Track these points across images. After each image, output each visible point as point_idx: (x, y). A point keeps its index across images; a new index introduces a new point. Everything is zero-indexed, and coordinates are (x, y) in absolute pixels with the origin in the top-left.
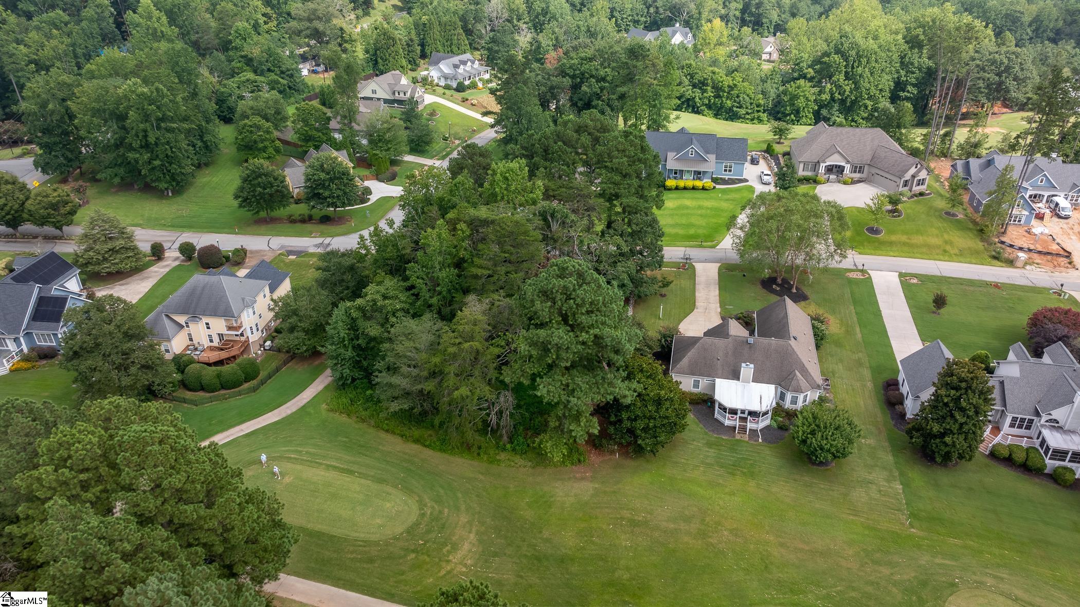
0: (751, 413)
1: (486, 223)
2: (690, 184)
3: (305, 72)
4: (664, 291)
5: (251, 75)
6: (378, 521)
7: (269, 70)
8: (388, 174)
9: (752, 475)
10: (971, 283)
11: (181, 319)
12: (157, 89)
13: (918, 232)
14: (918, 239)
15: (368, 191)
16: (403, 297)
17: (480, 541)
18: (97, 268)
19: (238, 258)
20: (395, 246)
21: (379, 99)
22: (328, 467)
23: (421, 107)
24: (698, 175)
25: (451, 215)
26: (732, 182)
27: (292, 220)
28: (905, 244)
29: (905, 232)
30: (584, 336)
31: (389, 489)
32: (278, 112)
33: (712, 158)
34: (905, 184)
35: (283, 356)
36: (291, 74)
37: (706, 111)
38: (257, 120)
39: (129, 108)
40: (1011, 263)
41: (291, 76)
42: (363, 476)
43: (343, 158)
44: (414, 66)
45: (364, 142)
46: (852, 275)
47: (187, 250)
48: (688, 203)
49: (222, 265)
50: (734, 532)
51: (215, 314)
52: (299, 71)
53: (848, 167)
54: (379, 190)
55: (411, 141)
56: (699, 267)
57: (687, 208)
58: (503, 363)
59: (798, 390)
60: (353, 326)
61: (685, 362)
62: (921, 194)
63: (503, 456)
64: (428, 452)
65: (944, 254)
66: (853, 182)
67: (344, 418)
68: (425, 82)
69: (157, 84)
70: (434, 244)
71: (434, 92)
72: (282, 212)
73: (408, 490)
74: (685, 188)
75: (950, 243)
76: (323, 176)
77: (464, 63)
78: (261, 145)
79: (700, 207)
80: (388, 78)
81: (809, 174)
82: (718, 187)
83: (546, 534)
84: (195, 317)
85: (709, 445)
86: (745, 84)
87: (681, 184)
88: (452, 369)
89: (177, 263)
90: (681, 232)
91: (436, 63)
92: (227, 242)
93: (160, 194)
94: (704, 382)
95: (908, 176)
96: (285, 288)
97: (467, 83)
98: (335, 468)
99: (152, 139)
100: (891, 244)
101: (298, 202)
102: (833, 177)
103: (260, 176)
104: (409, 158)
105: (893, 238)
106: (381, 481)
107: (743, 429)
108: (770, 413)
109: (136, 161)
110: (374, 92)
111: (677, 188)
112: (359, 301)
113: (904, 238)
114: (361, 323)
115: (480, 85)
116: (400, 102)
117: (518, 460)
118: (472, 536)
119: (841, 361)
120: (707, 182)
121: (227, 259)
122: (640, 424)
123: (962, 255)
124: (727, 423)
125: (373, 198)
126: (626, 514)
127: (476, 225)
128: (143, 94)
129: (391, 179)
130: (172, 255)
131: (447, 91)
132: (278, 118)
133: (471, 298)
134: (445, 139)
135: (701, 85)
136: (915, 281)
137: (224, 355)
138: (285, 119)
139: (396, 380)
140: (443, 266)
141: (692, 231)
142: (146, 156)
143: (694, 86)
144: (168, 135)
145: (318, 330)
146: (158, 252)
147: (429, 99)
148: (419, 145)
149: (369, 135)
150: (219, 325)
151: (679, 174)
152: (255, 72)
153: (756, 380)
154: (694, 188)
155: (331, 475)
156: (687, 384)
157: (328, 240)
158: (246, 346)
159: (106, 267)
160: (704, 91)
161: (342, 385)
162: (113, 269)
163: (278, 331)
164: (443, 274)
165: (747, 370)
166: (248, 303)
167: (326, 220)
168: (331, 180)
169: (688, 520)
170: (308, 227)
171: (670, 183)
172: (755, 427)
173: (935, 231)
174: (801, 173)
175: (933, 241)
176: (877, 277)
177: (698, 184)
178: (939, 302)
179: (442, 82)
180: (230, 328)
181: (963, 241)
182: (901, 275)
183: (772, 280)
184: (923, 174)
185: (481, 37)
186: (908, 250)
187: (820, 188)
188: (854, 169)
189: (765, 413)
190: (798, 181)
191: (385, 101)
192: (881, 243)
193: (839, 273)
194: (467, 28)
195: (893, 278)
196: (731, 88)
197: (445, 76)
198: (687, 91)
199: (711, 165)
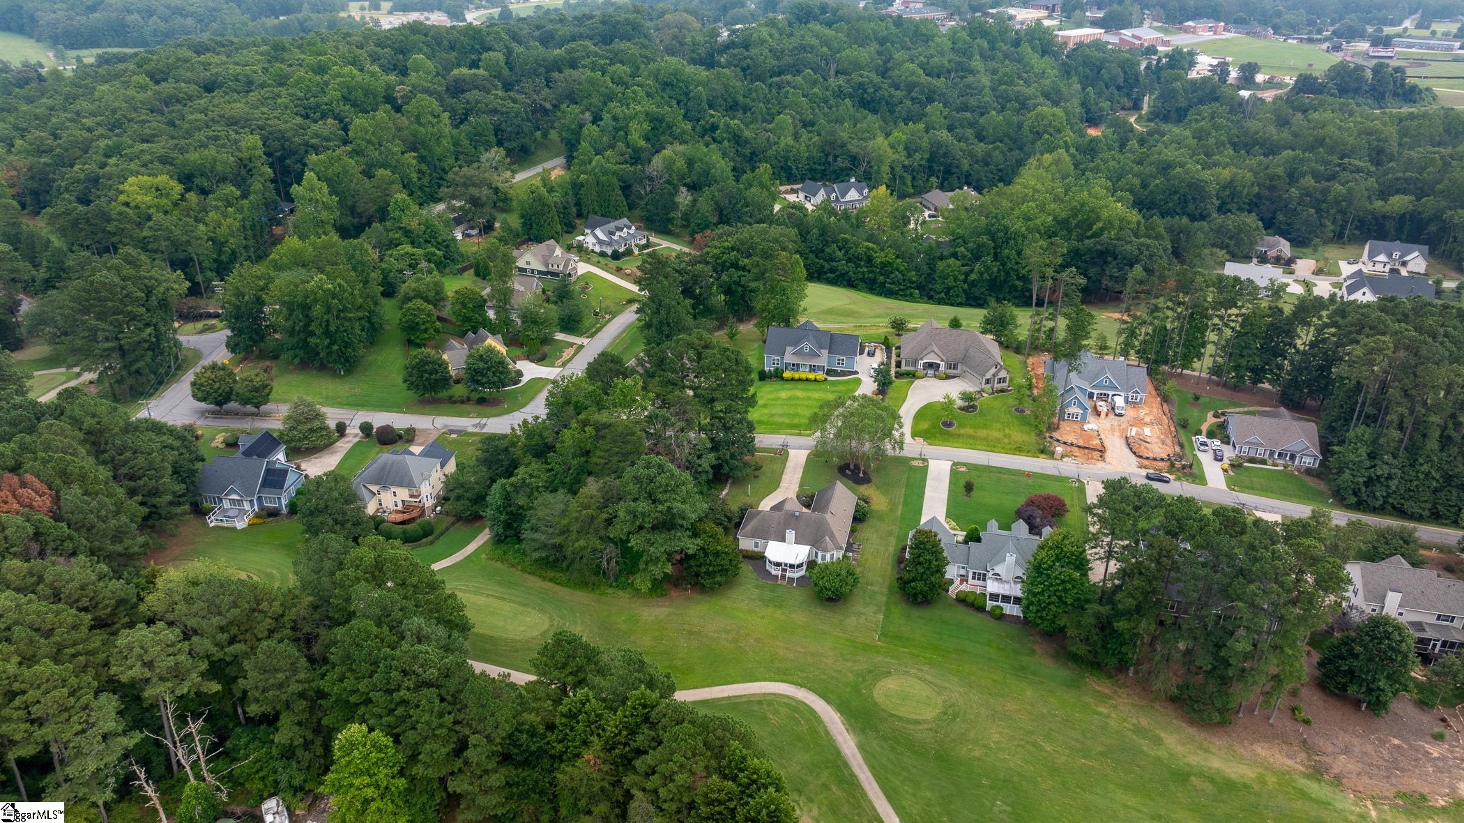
0: (792, 566)
1: (607, 426)
2: (803, 376)
3: (459, 237)
4: (756, 473)
5: (408, 248)
6: (523, 628)
7: (426, 242)
8: (539, 355)
9: (781, 607)
10: (1009, 472)
11: (374, 488)
12: (339, 285)
13: (985, 426)
14: (982, 433)
15: (520, 374)
16: (544, 476)
18: (298, 445)
19: (409, 436)
20: (541, 435)
21: (532, 271)
22: (488, 595)
23: (573, 279)
24: (813, 369)
25: (582, 417)
26: (843, 374)
27: (451, 401)
28: (971, 436)
29: (974, 427)
30: (660, 507)
31: (529, 609)
32: (437, 293)
33: (825, 352)
34: (988, 381)
35: (450, 519)
36: (448, 246)
37: (862, 285)
38: (419, 303)
39: (316, 301)
40: (1051, 455)
41: (447, 246)
42: (511, 601)
43: (498, 344)
44: (570, 228)
45: (519, 321)
46: (914, 463)
47: (366, 428)
48: (799, 394)
49: (395, 442)
50: (757, 640)
51: (401, 485)
52: (454, 239)
53: (943, 365)
54: (530, 370)
55: (561, 320)
56: (792, 452)
57: (797, 398)
58: (609, 522)
59: (825, 550)
60: (507, 497)
61: (749, 528)
62: (1002, 391)
63: (610, 591)
64: (558, 588)
66: (948, 377)
67: (499, 564)
68: (581, 249)
69: (339, 280)
70: (569, 442)
71: (588, 261)
72: (444, 394)
73: (542, 610)
74: (800, 380)
76: (481, 365)
77: (621, 229)
78: (423, 327)
79: (809, 398)
80: (541, 248)
81: (910, 368)
82: (830, 378)
83: (632, 638)
84: (385, 488)
85: (757, 587)
86: (899, 261)
87: (796, 376)
88: (574, 528)
89: (357, 439)
90: (787, 421)
91: (593, 228)
92: (399, 421)
93: (335, 374)
94: (761, 542)
95: (988, 376)
96: (451, 467)
97: (622, 250)
98: (493, 596)
99: (333, 328)
100: (959, 436)
101: (457, 382)
102: (931, 372)
103: (427, 363)
104: (560, 336)
105: (962, 431)
106: (524, 605)
107: (783, 577)
108: (805, 567)
109: (317, 345)
110: (528, 263)
111: (793, 379)
112: (512, 479)
113: (971, 432)
114: (513, 495)
115: (636, 251)
116: (555, 274)
117: (621, 593)
119: (877, 531)
120: (820, 375)
121: (400, 437)
122: (703, 569)
124: (774, 572)
125: (525, 380)
126: (687, 627)
127: (600, 428)
128: (329, 290)
129: (541, 359)
130: (354, 431)
131: (601, 259)
132: (437, 298)
133: (591, 479)
134: (596, 314)
135: (854, 259)
136: (963, 469)
137: (406, 516)
138: (443, 299)
139: (537, 536)
140: (575, 456)
141: (796, 421)
142: (327, 342)
143: (849, 260)
144: (347, 324)
145: (480, 499)
146: (341, 429)
147: (583, 268)
148: (571, 324)
149: (524, 317)
150: (403, 494)
151: (796, 367)
152: (412, 243)
153: (797, 542)
154: (807, 380)
155: (491, 600)
156: (746, 544)
157: (484, 421)
158: (423, 510)
159: (305, 444)
160: (858, 266)
161: (499, 540)
162: (311, 445)
163: (446, 499)
164: (575, 462)
165: (790, 535)
166: (424, 477)
167: (482, 401)
168: (489, 369)
169: (728, 632)
170: (467, 407)
171: (787, 375)
172: (792, 575)
173: (999, 426)
174: (904, 368)
175: (995, 434)
176: (934, 466)
177: (811, 376)
178: (969, 487)
179: (597, 249)
180: (411, 496)
181: (1020, 435)
182: (955, 464)
183: (847, 466)
184: (1003, 374)
185: (641, 198)
186: (972, 442)
187: (917, 382)
188: (949, 366)
189: (800, 566)
190: (899, 375)
191: (539, 272)
192: (952, 435)
193: (904, 461)
194: (626, 188)
195: (946, 466)
196: (884, 265)
197: (600, 242)
198: (842, 266)
199: (823, 360)
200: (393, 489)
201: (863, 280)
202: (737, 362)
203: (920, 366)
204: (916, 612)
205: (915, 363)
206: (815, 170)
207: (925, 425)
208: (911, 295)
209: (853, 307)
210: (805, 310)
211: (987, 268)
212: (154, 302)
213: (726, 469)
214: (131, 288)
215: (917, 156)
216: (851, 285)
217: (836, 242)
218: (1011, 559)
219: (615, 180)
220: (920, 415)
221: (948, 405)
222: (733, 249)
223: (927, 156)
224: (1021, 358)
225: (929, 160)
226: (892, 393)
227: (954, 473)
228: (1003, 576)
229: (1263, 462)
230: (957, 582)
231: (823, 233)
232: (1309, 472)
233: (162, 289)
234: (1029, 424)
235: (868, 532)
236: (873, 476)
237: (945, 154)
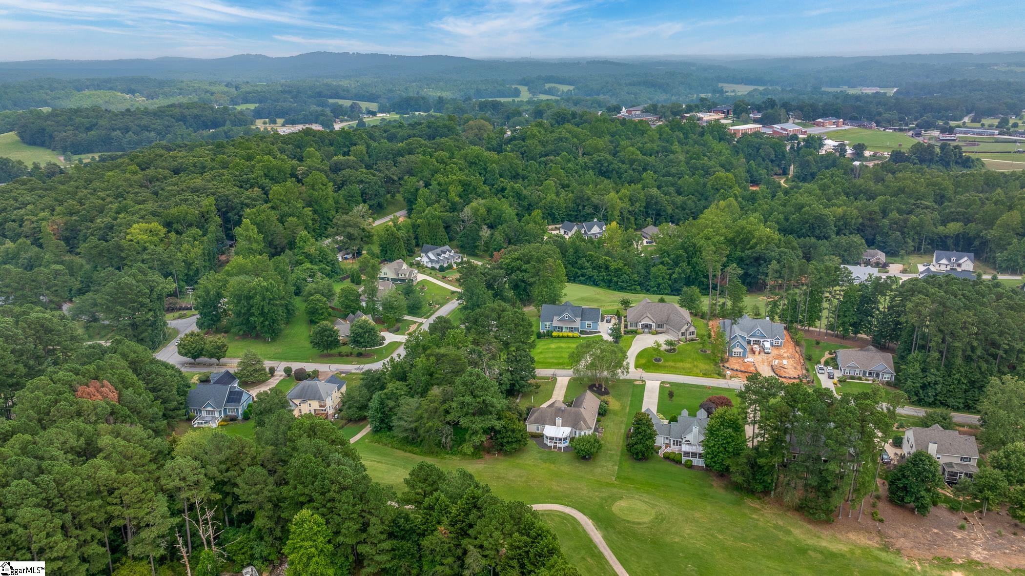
0: (560, 439)
1: (443, 355)
2: (565, 334)
3: (340, 259)
4: (537, 390)
5: (309, 265)
7: (320, 261)
8: (395, 328)
9: (554, 463)
10: (697, 386)
11: (297, 402)
12: (271, 283)
13: (682, 361)
14: (680, 365)
15: (384, 338)
16: (405, 389)
18: (246, 379)
19: (315, 375)
20: (402, 367)
21: (388, 279)
23: (415, 283)
24: (571, 330)
25: (428, 352)
26: (591, 333)
27: (340, 355)
28: (672, 367)
29: (674, 361)
30: (478, 400)
32: (330, 291)
33: (579, 320)
34: (683, 334)
35: (344, 422)
36: (333, 263)
37: (603, 284)
38: (318, 296)
39: (256, 294)
40: (724, 377)
41: (333, 264)
42: (386, 463)
43: (368, 318)
44: (411, 253)
45: (381, 308)
46: (637, 383)
47: (288, 371)
48: (563, 345)
49: (306, 378)
50: (540, 481)
51: (314, 399)
52: (337, 260)
53: (654, 325)
54: (390, 337)
55: (409, 307)
56: (559, 379)
57: (562, 348)
58: (447, 412)
59: (581, 429)
60: (382, 403)
61: (533, 418)
62: (692, 340)
63: (447, 456)
64: (415, 456)
65: (692, 372)
66: (657, 333)
67: (377, 444)
68: (419, 265)
69: (271, 280)
70: (420, 365)
71: (424, 273)
72: (335, 351)
74: (563, 337)
75: (697, 367)
76: (360, 330)
77: (445, 253)
78: (320, 311)
79: (569, 348)
80: (394, 264)
81: (633, 328)
82: (582, 336)
84: (304, 401)
85: (539, 452)
86: (626, 267)
87: (561, 334)
88: (426, 415)
89: (285, 376)
90: (555, 361)
91: (426, 252)
92: (309, 367)
94: (540, 426)
95: (683, 330)
96: (344, 389)
97: (446, 265)
99: (266, 310)
100: (665, 367)
101: (344, 344)
102: (646, 330)
103: (326, 330)
104: (407, 318)
105: (667, 364)
107: (555, 447)
108: (568, 441)
109: (255, 322)
110: (385, 274)
111: (559, 337)
112: (385, 391)
113: (673, 364)
114: (385, 401)
115: (455, 267)
116: (402, 280)
117: (454, 457)
119: (613, 421)
120: (576, 334)
121: (309, 376)
122: (505, 440)
123: (700, 373)
124: (549, 444)
125: (386, 342)
127: (439, 358)
128: (264, 287)
129: (397, 331)
130: (280, 373)
131: (433, 272)
132: (329, 294)
133: (435, 387)
134: (430, 305)
135: (598, 268)
136: (668, 385)
138: (333, 295)
139: (402, 423)
140: (423, 375)
141: (561, 361)
142: (261, 319)
143: (594, 268)
144: (274, 308)
145: (364, 407)
146: (272, 371)
147: (421, 277)
148: (415, 309)
149: (384, 305)
150: (315, 405)
151: (561, 329)
152: (311, 262)
153: (563, 425)
154: (568, 337)
156: (531, 428)
157: (362, 366)
158: (327, 415)
160: (601, 271)
161: (376, 431)
162: (254, 380)
163: (341, 410)
164: (423, 378)
165: (559, 421)
166: (329, 395)
167: (360, 355)
168: (365, 333)
170: (350, 359)
171: (554, 334)
172: (560, 446)
173: (690, 360)
174: (629, 328)
175: (688, 365)
176: (649, 384)
177: (571, 334)
178: (671, 395)
179: (430, 265)
180: (320, 406)
181: (703, 366)
182: (662, 383)
183: (594, 385)
184: (692, 329)
185: (457, 233)
186: (674, 370)
187: (638, 337)
188: (658, 326)
189: (565, 439)
190: (626, 333)
191: (393, 280)
192: (660, 366)
193: (630, 382)
194: (447, 227)
195: (657, 384)
196: (616, 270)
197: (432, 261)
198: (589, 272)
199: (578, 324)
200: (309, 402)
201: (603, 280)
202: (523, 320)
203: (640, 326)
204: (638, 465)
205: (637, 324)
206: (571, 215)
207: (643, 361)
208: (635, 289)
209: (598, 297)
210: (565, 295)
211: (683, 271)
212: (155, 295)
213: (518, 386)
214: (142, 287)
215: (638, 205)
216: (596, 284)
217: (585, 257)
218: (695, 430)
219: (440, 222)
220: (640, 355)
221: (657, 349)
222: (518, 259)
223: (644, 204)
224: (705, 321)
225: (646, 207)
226: (621, 344)
227: (662, 388)
228: (692, 442)
229: (860, 379)
230: (664, 447)
231: (576, 251)
232: (888, 384)
233: (160, 288)
234: (710, 359)
235: (607, 421)
236: (610, 390)
237: (656, 203)
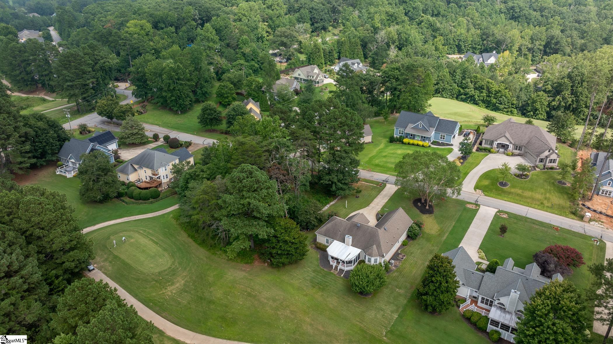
0: (344, 262)
2: (415, 142)
3: (275, 62)
5: (242, 62)
6: (152, 266)
7: (253, 60)
9: (323, 290)
10: (542, 224)
11: (136, 167)
12: (178, 66)
13: (531, 190)
14: (528, 194)
17: (184, 285)
18: (125, 141)
21: (301, 79)
22: (151, 239)
23: (320, 85)
24: (424, 139)
26: (443, 144)
28: (518, 195)
29: (522, 188)
30: (244, 202)
31: (166, 254)
34: (541, 161)
37: (481, 104)
40: (580, 217)
42: (161, 246)
44: (332, 63)
45: (276, 98)
46: (470, 206)
47: (167, 138)
49: (178, 147)
51: (147, 167)
53: (511, 147)
56: (388, 186)
59: (371, 255)
62: (552, 168)
65: (541, 206)
66: (513, 155)
69: (178, 63)
73: (172, 256)
74: (413, 144)
75: (548, 199)
77: (354, 64)
78: (226, 95)
80: (309, 68)
81: (488, 146)
82: (432, 146)
83: (212, 289)
84: (141, 167)
86: (507, 91)
87: (411, 141)
89: (162, 144)
93: (176, 113)
94: (330, 240)
95: (543, 156)
98: (153, 240)
100: (510, 193)
102: (502, 150)
105: (513, 190)
106: (165, 250)
107: (336, 267)
108: (353, 265)
110: (299, 75)
111: (409, 144)
113: (520, 192)
114: (190, 181)
116: (308, 81)
118: (183, 282)
119: (422, 248)
120: (427, 143)
121: (180, 145)
122: (274, 251)
123: (552, 208)
124: (331, 263)
126: (249, 290)
128: (171, 67)
130: (161, 140)
135: (480, 89)
136: (505, 216)
137: (148, 185)
142: (170, 95)
143: (476, 89)
144: (179, 86)
146: (155, 138)
147: (327, 81)
150: (150, 173)
151: (413, 137)
152: (246, 60)
153: (353, 245)
154: (417, 145)
156: (320, 238)
158: (160, 184)
159: (128, 141)
160: (482, 92)
165: (349, 239)
166: (163, 165)
169: (274, 300)
171: (406, 140)
172: (343, 268)
173: (542, 191)
174: (484, 145)
175: (538, 196)
176: (483, 210)
177: (421, 143)
178: (503, 230)
180: (153, 175)
181: (557, 199)
182: (499, 211)
183: (419, 200)
184: (554, 157)
185: (371, 51)
186: (520, 199)
187: (491, 155)
188: (516, 148)
189: (350, 262)
190: (478, 150)
192: (504, 192)
193: (462, 203)
194: (364, 46)
195: (492, 212)
196: (497, 92)
198: (471, 91)
199: (432, 134)
200: (144, 169)
201: (483, 101)
203: (495, 145)
205: (492, 143)
206: (475, 48)
207: (486, 182)
208: (511, 111)
209: (471, 113)
210: (430, 105)
213: (334, 188)
215: (537, 43)
216: (476, 103)
217: (470, 78)
218: (515, 295)
219: (358, 41)
220: (486, 176)
221: (505, 170)
222: (397, 69)
223: (543, 43)
224: (573, 150)
225: (545, 46)
226: (470, 159)
227: (497, 217)
228: (507, 307)
230: (469, 301)
231: (464, 72)
234: (567, 194)
235: (415, 248)
236: (436, 210)
237: (557, 43)
